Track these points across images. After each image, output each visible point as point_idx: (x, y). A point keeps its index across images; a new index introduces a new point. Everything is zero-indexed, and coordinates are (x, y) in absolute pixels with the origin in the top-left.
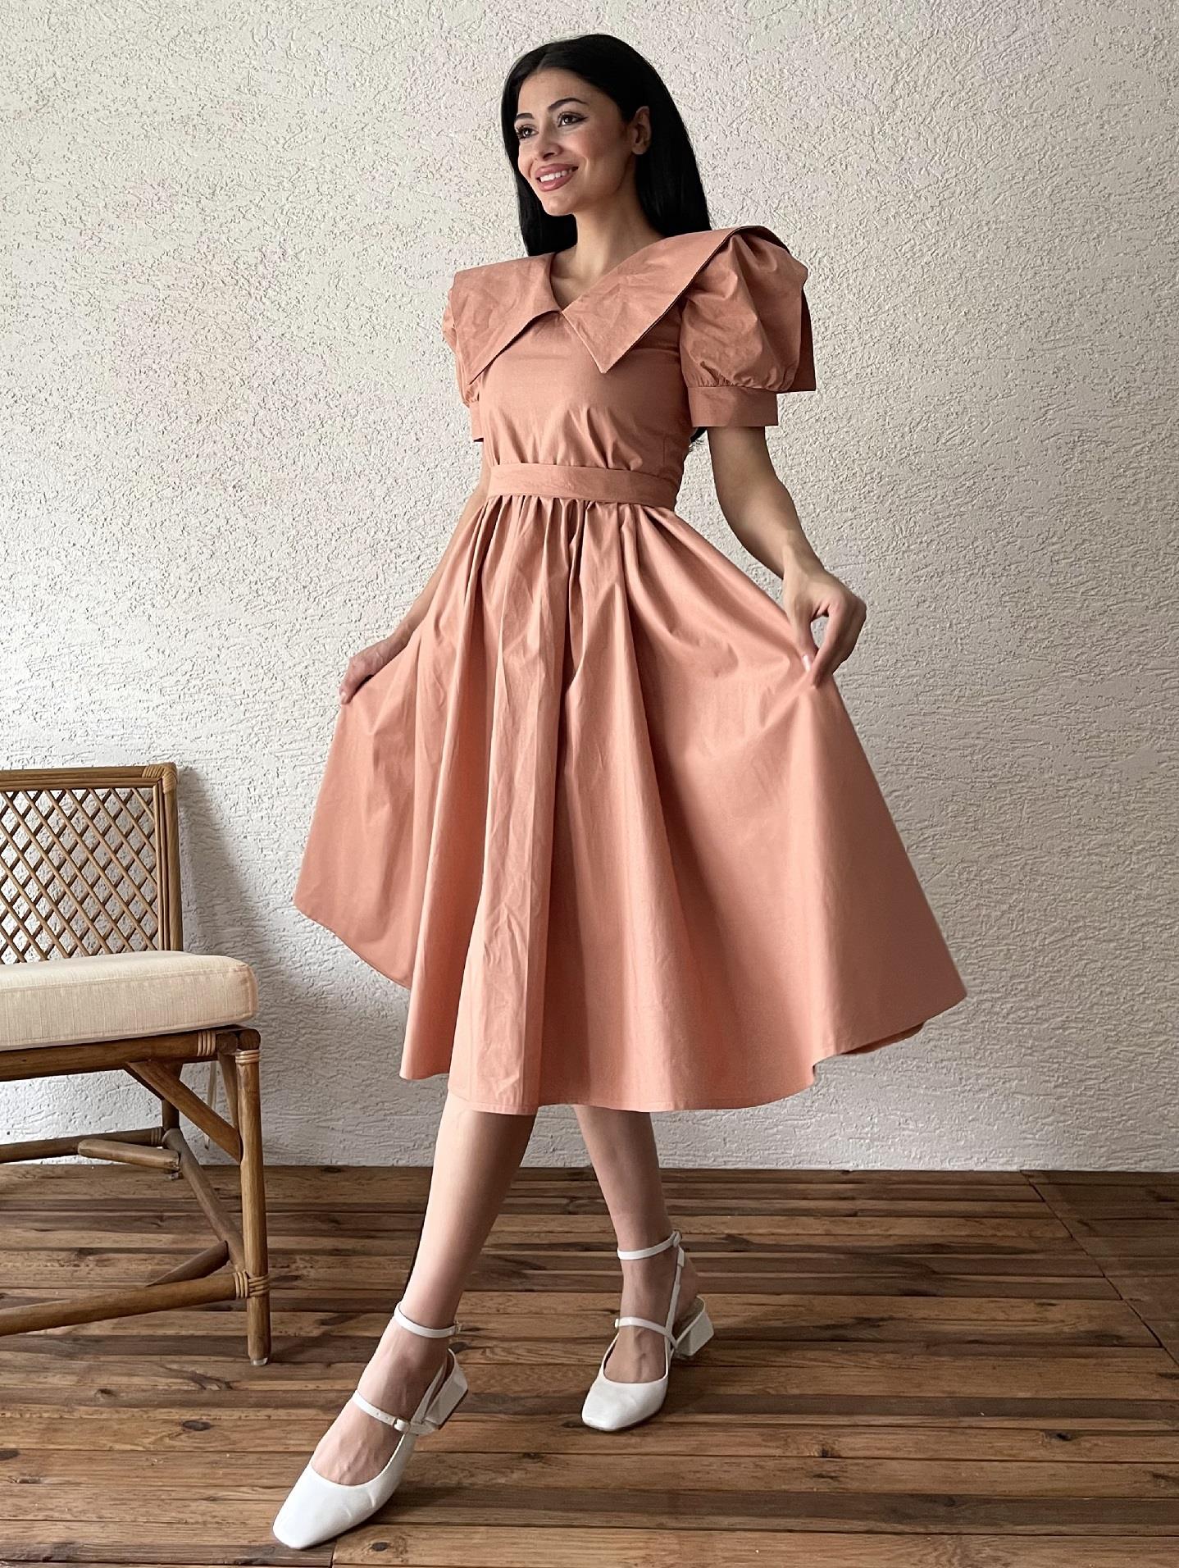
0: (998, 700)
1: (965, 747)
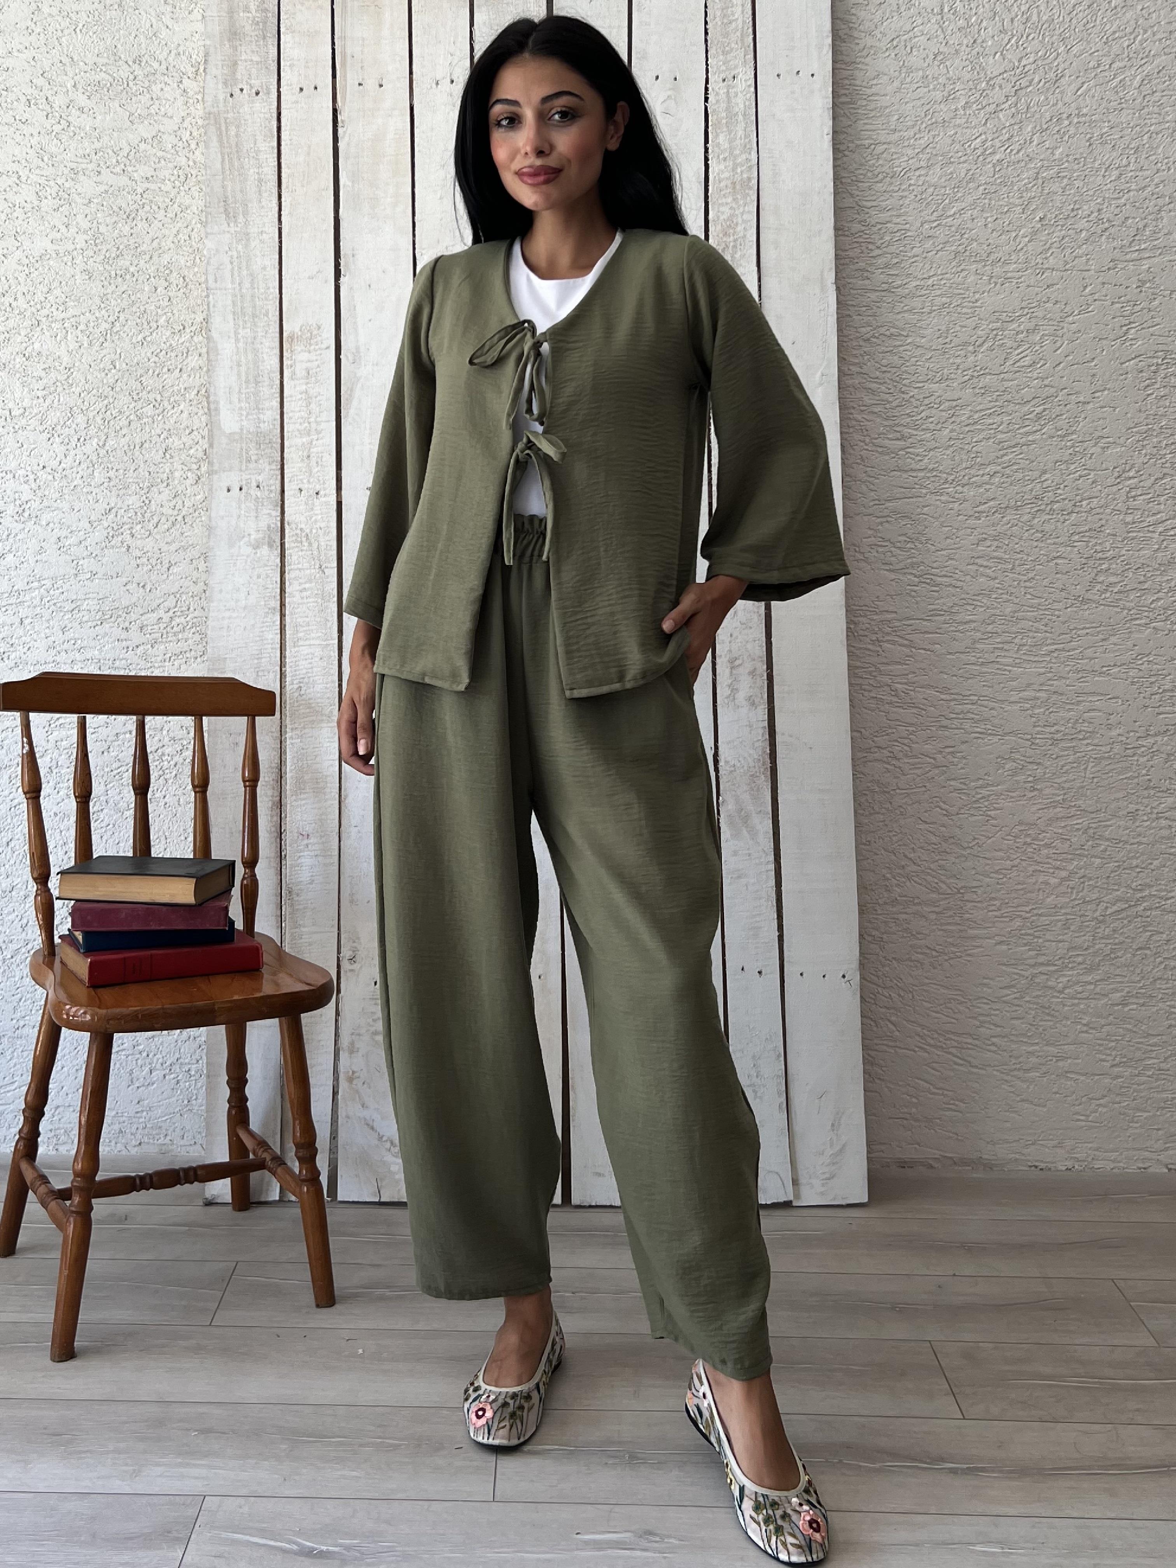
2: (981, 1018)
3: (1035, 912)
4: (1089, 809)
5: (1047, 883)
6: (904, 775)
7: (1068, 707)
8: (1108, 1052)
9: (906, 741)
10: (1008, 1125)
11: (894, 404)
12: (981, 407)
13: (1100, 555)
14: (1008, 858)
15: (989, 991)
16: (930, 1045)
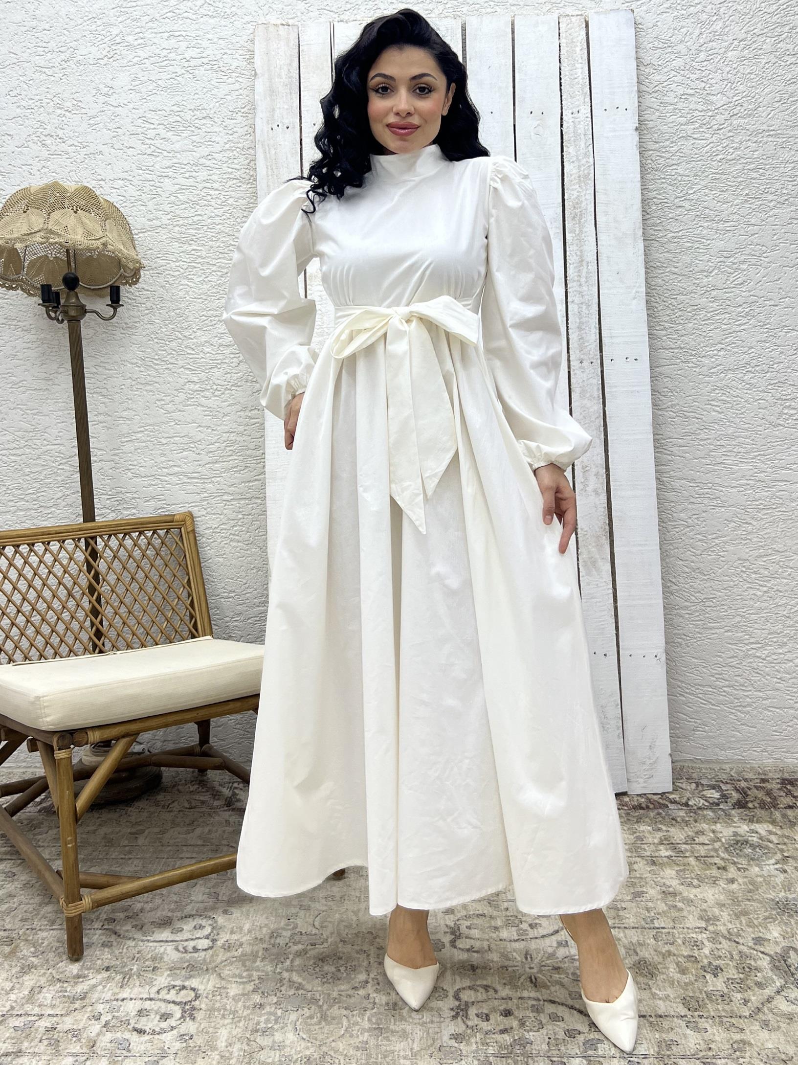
0: (763, 455)
1: (741, 486)
2: (717, 676)
3: (748, 612)
4: (780, 550)
5: (755, 595)
6: (668, 532)
7: (766, 489)
8: (793, 694)
9: (669, 512)
10: (734, 739)
11: (659, 309)
12: (711, 309)
13: (784, 397)
14: (732, 580)
15: (721, 660)
16: (687, 693)
